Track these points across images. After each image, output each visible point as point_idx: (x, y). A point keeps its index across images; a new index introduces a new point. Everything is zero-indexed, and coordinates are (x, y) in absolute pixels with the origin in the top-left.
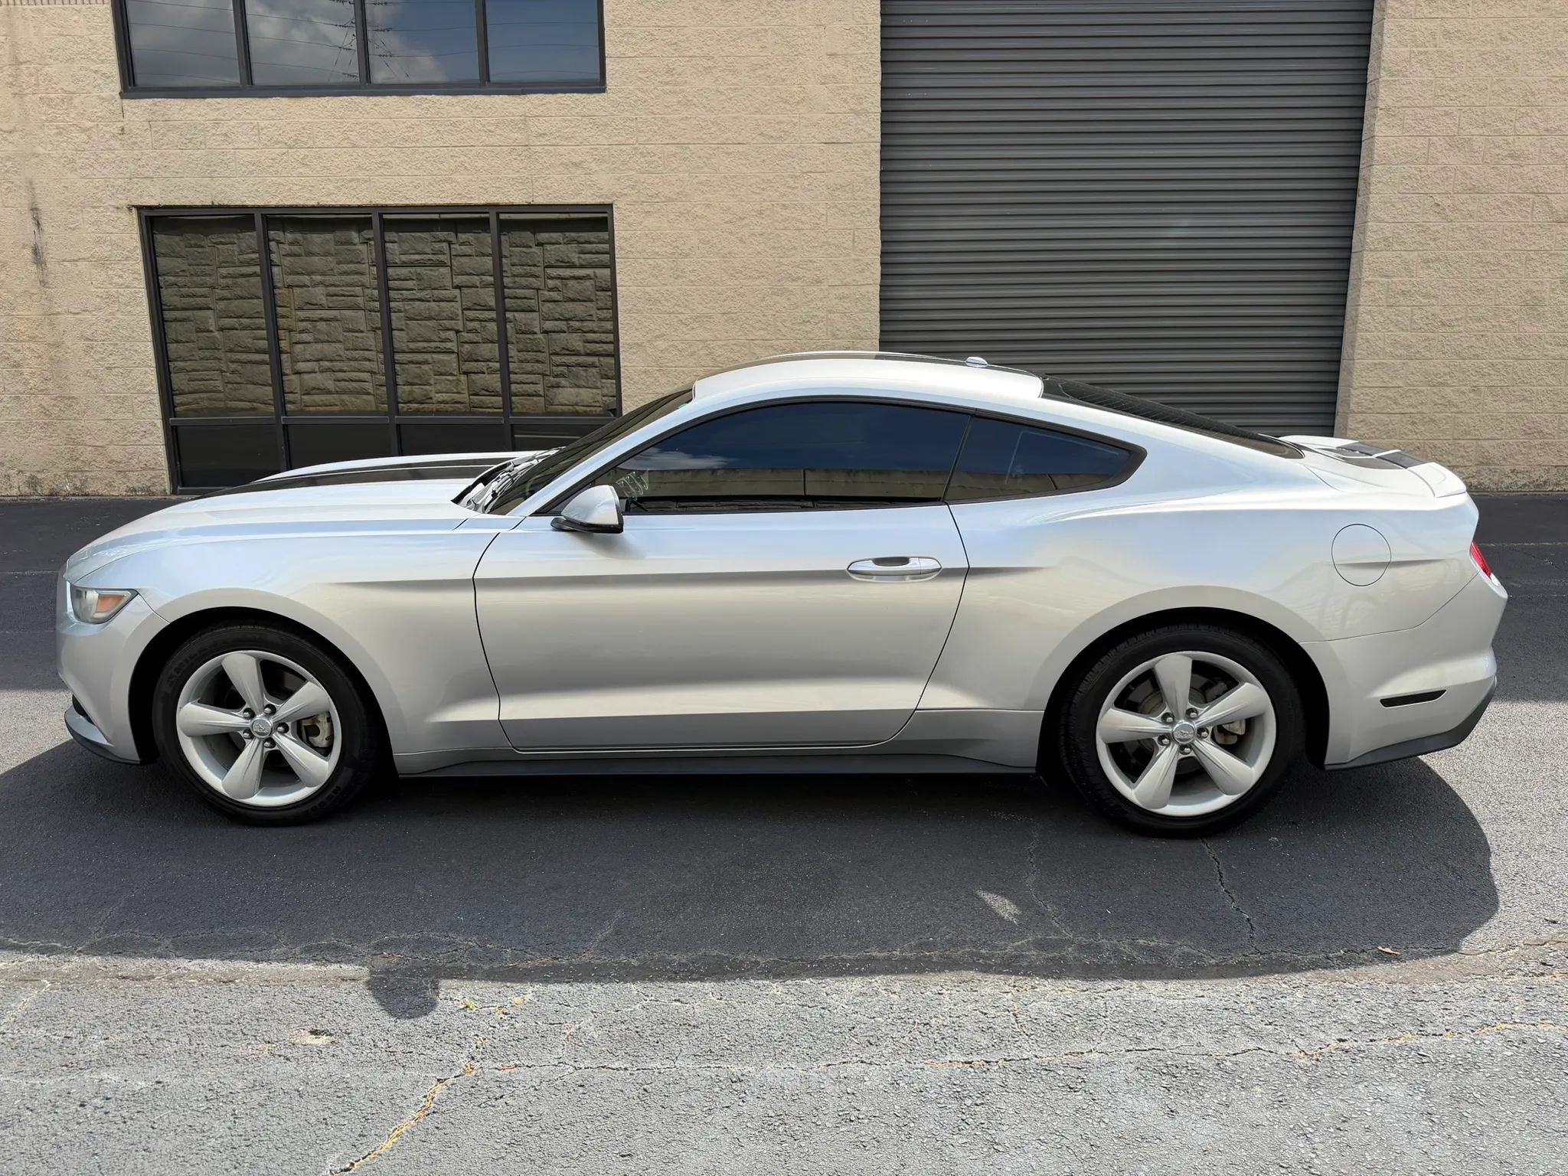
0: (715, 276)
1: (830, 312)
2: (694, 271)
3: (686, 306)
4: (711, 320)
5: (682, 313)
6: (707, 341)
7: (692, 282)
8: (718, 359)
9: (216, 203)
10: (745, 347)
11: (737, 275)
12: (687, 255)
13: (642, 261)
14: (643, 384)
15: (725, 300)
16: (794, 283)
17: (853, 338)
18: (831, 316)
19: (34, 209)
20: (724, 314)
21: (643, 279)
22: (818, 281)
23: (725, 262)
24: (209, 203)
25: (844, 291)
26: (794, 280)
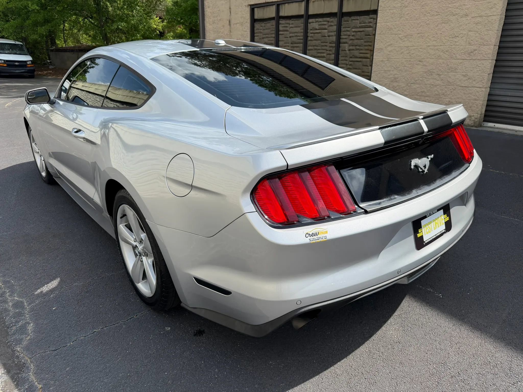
0: (417, 16)
1: (470, 31)
2: (408, 14)
3: (403, 31)
4: (412, 37)
5: (400, 34)
6: (409, 47)
7: (407, 19)
8: (412, 55)
9: (266, 2)
10: (425, 49)
11: (427, 15)
12: (406, 7)
13: (388, 11)
14: (381, 66)
15: (420, 27)
16: (454, 17)
17: (480, 45)
18: (470, 33)
19: (230, 8)
20: (418, 34)
21: (387, 19)
22: (467, 15)
23: (423, 8)
24: (265, 2)
25: (479, 19)
26: (454, 15)
